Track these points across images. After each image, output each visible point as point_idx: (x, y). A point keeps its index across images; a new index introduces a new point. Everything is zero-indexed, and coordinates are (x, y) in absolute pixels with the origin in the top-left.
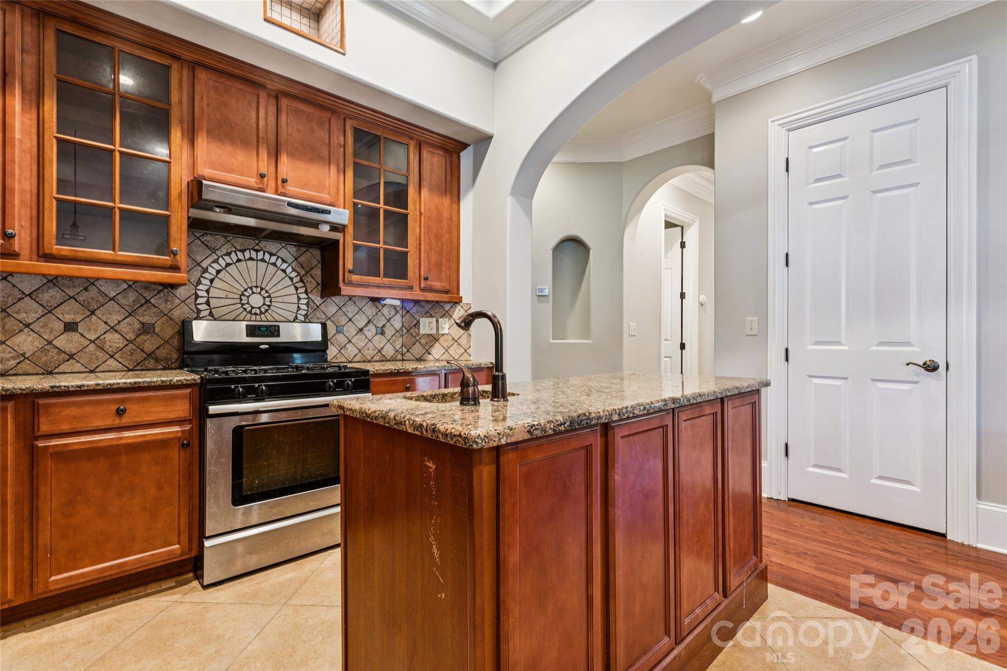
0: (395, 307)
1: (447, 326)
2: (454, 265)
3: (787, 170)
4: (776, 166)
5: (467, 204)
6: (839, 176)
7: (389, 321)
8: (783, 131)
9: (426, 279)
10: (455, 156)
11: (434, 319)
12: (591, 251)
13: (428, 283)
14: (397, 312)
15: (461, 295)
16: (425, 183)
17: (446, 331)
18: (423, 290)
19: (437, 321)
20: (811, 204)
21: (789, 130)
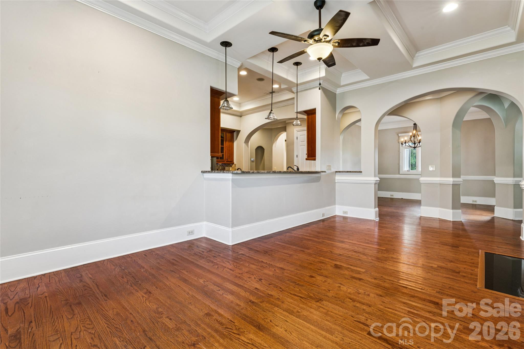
0: (220, 165)
1: (231, 169)
2: (232, 156)
3: (297, 139)
4: (295, 138)
5: (235, 144)
6: (304, 141)
7: (219, 167)
8: (296, 131)
9: (227, 159)
10: (233, 133)
11: (228, 167)
12: (265, 150)
13: (228, 160)
14: (221, 166)
15: (234, 162)
16: (227, 140)
17: (231, 170)
18: (227, 162)
19: (229, 168)
20: (301, 146)
21: (297, 131)
